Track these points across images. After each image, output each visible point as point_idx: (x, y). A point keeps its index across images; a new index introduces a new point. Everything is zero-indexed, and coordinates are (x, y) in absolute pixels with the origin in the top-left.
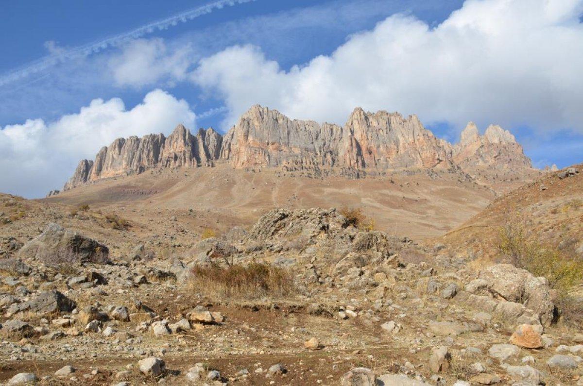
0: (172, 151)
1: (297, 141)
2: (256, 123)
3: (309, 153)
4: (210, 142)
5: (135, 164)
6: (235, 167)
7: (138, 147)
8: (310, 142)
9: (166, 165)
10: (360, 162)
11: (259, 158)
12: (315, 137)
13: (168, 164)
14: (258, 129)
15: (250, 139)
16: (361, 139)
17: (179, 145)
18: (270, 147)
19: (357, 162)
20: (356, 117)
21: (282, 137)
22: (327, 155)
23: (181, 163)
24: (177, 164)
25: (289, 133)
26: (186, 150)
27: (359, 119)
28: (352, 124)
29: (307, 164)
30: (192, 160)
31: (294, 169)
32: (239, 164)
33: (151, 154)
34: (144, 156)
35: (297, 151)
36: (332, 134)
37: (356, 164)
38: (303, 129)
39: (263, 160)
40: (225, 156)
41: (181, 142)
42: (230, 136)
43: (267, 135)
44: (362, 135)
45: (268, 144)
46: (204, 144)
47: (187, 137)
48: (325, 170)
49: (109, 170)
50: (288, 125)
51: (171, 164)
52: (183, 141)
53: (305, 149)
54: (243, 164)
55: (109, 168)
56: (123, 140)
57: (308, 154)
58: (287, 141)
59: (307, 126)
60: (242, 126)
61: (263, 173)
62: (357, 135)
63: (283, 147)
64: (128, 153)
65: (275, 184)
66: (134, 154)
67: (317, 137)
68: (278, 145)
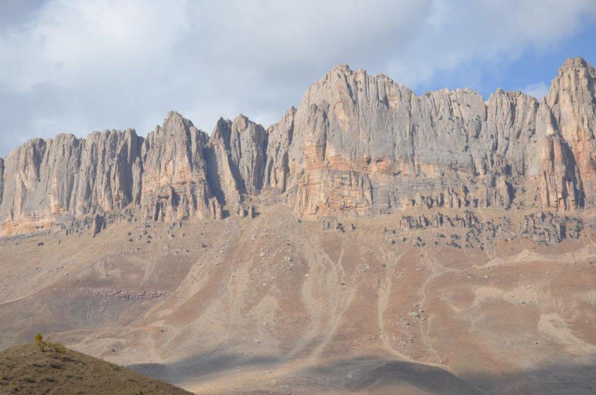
0: (164, 180)
1: (432, 149)
2: (342, 116)
3: (459, 173)
4: (243, 151)
5: (79, 204)
6: (302, 215)
7: (79, 163)
8: (461, 147)
9: (157, 215)
10: (571, 197)
11: (352, 194)
12: (472, 133)
13: (160, 214)
14: (346, 128)
15: (331, 152)
16: (577, 139)
17: (178, 168)
18: (374, 168)
19: (565, 195)
20: (567, 85)
21: (398, 141)
22: (497, 182)
23: (188, 211)
24: (180, 215)
25: (413, 132)
26: (194, 180)
27: (573, 89)
28: (556, 102)
29: (452, 206)
30: (210, 201)
31: (424, 224)
32: (310, 210)
33: (116, 184)
34: (100, 186)
35: (432, 173)
36: (513, 119)
37: (562, 202)
38: (446, 115)
39: (358, 198)
40: (277, 182)
41: (182, 162)
42: (285, 136)
43: (365, 141)
44: (578, 129)
45: (369, 161)
46: (230, 156)
47: (194, 148)
48: (489, 223)
49: (16, 217)
50: (413, 111)
51: (167, 214)
52: (186, 159)
53: (451, 166)
54: (317, 208)
55: (17, 213)
56: (42, 142)
57: (457, 176)
58: (410, 153)
59: (454, 105)
60: (312, 124)
61: (361, 233)
62: (569, 131)
63: (401, 167)
64: (60, 178)
65: (384, 265)
66: (73, 178)
67: (478, 131)
68: (390, 162)
